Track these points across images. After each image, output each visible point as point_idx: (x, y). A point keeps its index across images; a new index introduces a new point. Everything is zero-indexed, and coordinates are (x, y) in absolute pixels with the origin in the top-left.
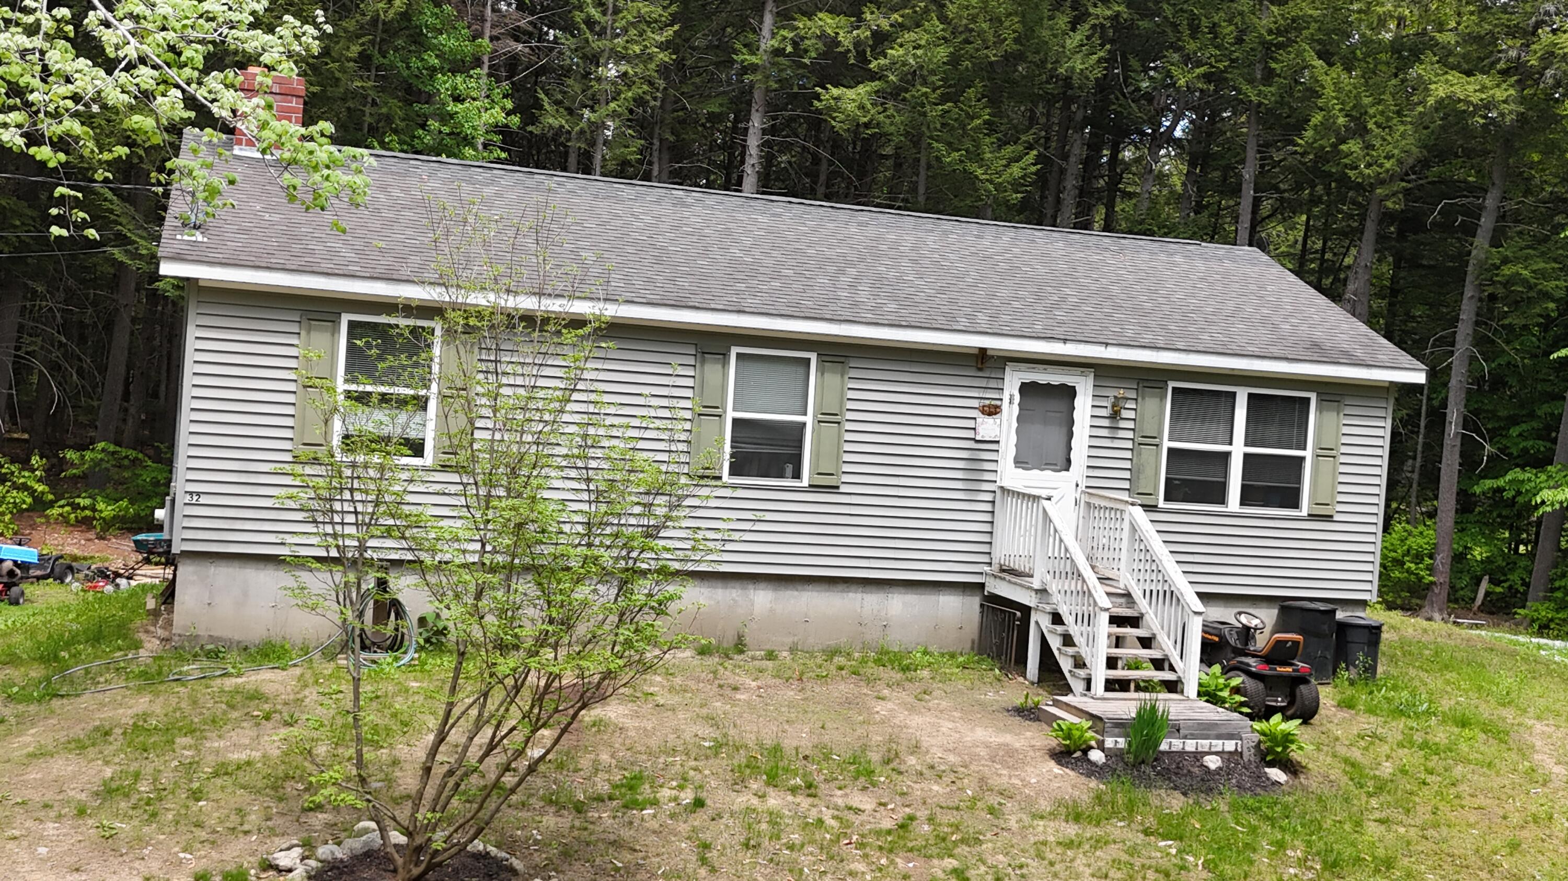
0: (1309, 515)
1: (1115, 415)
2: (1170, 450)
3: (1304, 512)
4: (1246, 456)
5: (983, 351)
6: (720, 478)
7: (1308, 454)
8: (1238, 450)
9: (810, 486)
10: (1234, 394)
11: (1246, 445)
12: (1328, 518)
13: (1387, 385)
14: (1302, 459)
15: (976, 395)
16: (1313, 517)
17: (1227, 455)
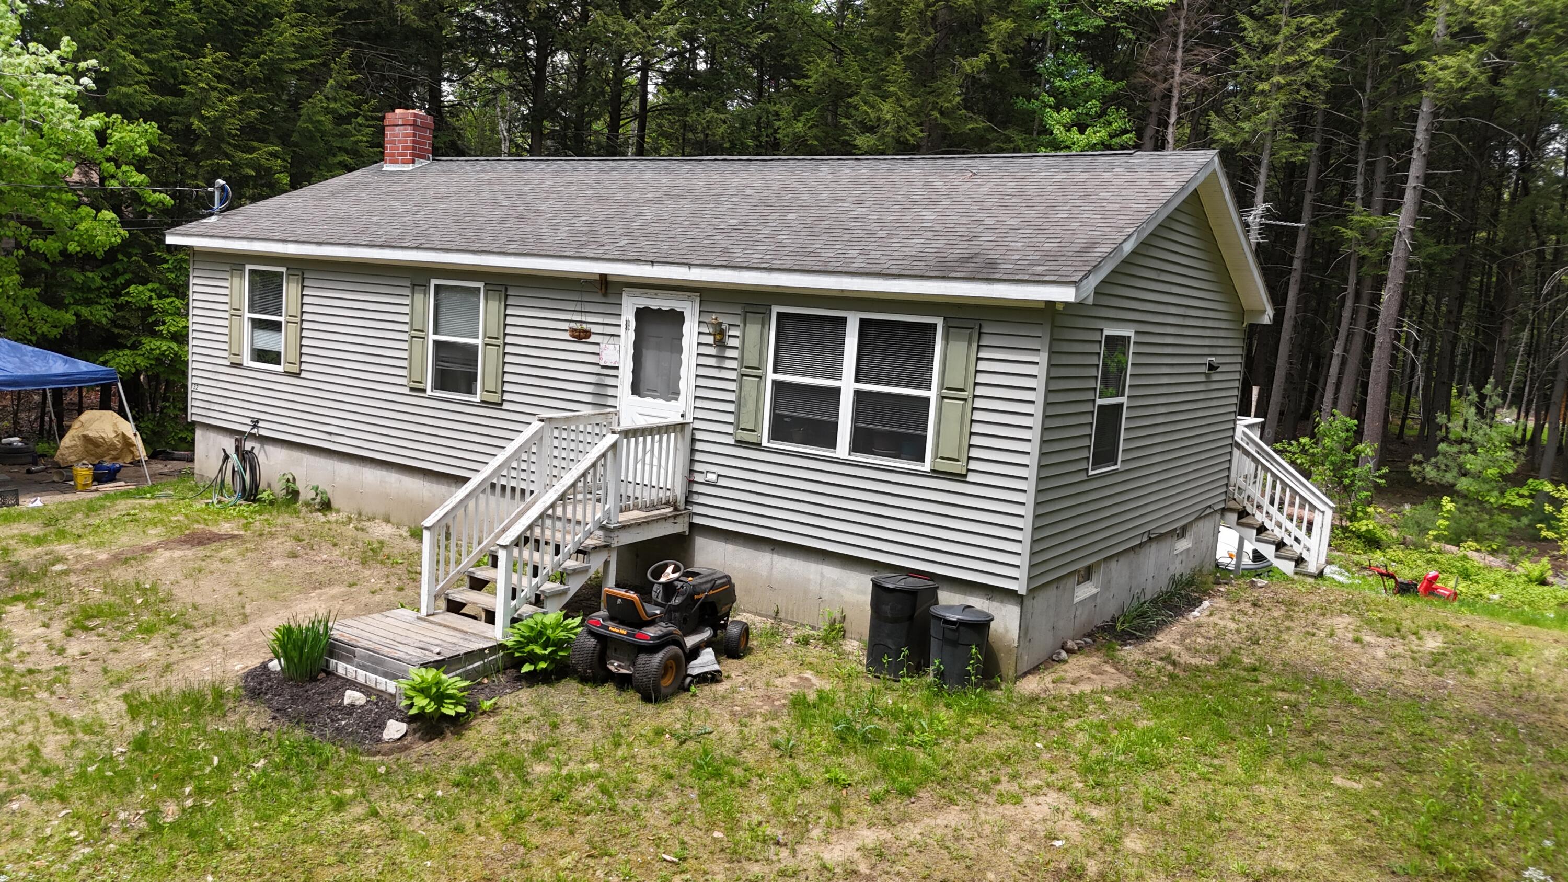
0: (933, 471)
1: (721, 344)
2: (775, 383)
3: (927, 466)
4: (857, 393)
5: (604, 277)
6: (424, 391)
7: (932, 394)
8: (848, 385)
9: (482, 402)
10: (844, 320)
11: (857, 380)
12: (960, 477)
13: (1043, 306)
14: (927, 400)
15: (600, 321)
16: (936, 474)
17: (837, 391)
